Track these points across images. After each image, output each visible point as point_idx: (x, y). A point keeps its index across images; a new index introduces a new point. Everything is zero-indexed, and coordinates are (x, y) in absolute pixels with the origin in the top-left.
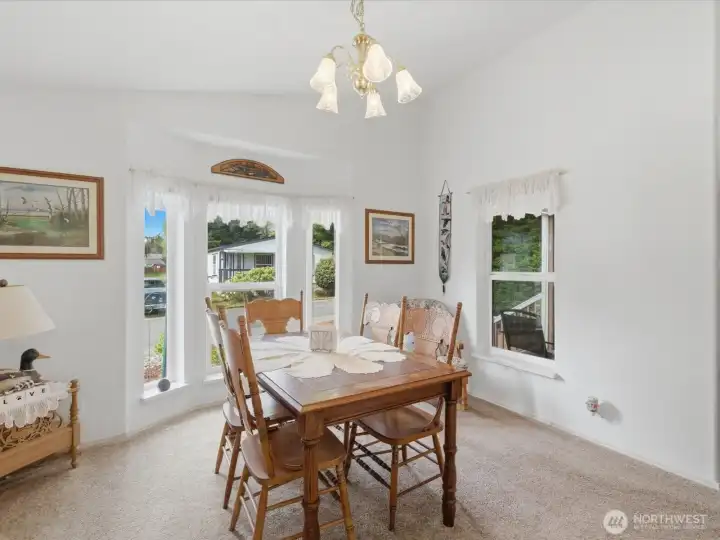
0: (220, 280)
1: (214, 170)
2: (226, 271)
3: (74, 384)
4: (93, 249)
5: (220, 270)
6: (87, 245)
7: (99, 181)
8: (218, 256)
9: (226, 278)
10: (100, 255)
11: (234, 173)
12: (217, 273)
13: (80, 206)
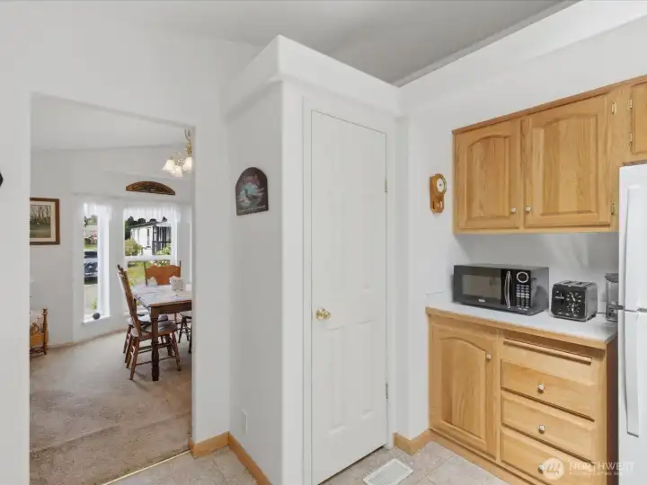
0: (154, 253)
1: (128, 189)
2: (159, 243)
3: (45, 310)
4: (53, 239)
5: (153, 242)
6: (49, 236)
7: (57, 202)
8: (151, 230)
9: (159, 249)
10: (57, 242)
11: (140, 190)
12: (151, 245)
13: (45, 216)
